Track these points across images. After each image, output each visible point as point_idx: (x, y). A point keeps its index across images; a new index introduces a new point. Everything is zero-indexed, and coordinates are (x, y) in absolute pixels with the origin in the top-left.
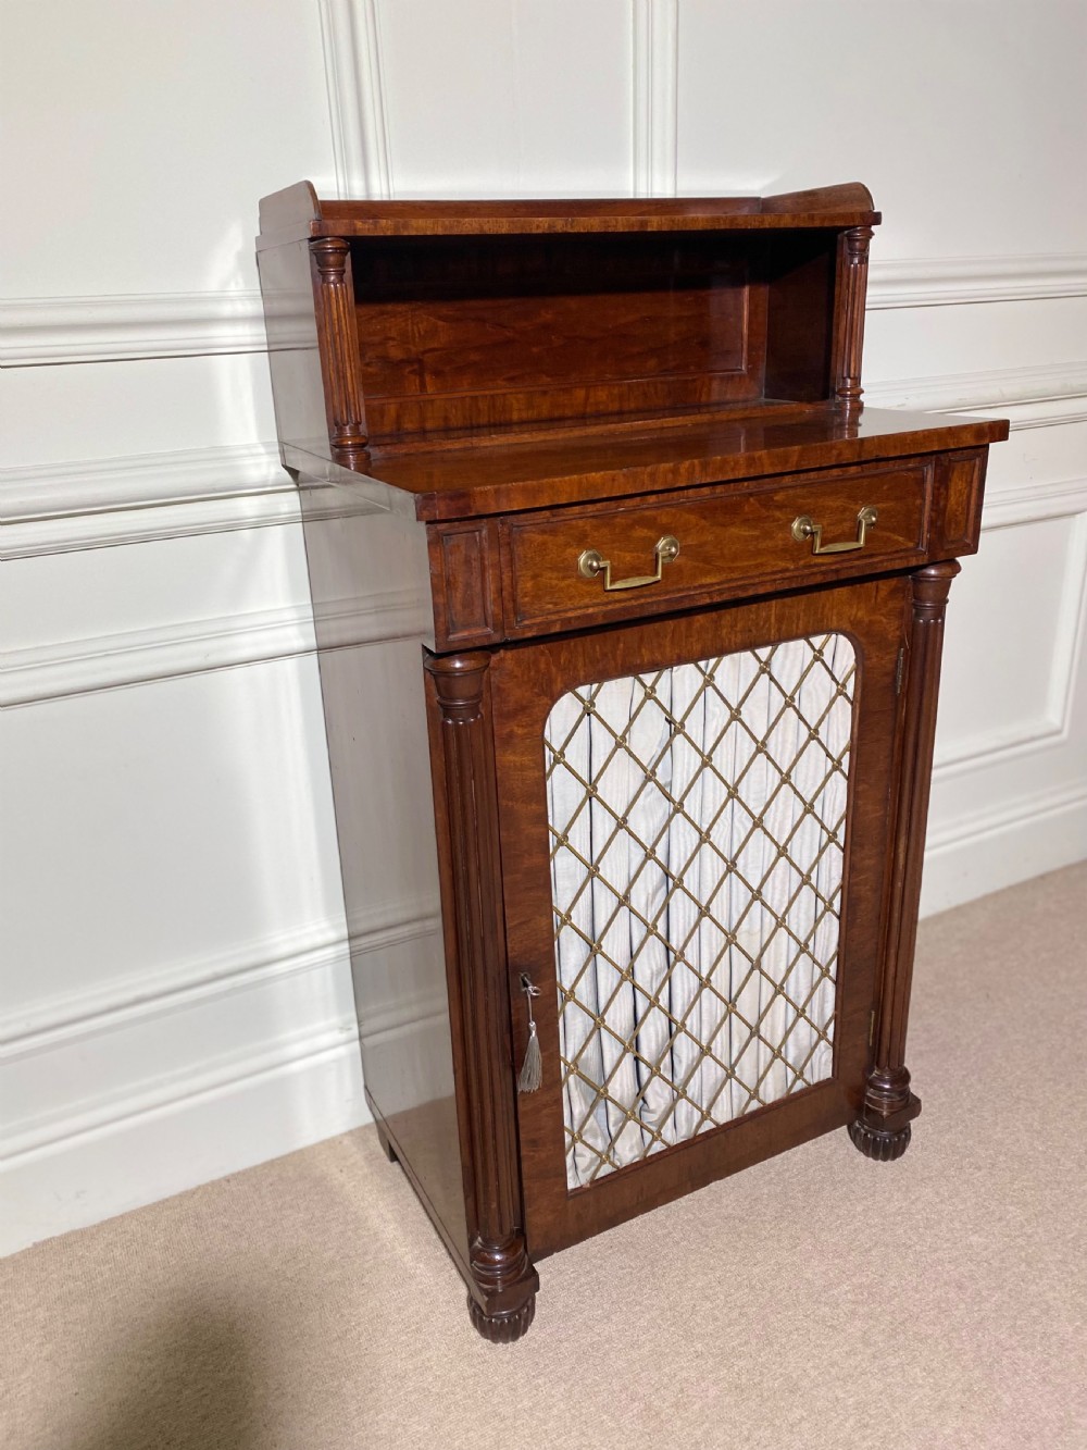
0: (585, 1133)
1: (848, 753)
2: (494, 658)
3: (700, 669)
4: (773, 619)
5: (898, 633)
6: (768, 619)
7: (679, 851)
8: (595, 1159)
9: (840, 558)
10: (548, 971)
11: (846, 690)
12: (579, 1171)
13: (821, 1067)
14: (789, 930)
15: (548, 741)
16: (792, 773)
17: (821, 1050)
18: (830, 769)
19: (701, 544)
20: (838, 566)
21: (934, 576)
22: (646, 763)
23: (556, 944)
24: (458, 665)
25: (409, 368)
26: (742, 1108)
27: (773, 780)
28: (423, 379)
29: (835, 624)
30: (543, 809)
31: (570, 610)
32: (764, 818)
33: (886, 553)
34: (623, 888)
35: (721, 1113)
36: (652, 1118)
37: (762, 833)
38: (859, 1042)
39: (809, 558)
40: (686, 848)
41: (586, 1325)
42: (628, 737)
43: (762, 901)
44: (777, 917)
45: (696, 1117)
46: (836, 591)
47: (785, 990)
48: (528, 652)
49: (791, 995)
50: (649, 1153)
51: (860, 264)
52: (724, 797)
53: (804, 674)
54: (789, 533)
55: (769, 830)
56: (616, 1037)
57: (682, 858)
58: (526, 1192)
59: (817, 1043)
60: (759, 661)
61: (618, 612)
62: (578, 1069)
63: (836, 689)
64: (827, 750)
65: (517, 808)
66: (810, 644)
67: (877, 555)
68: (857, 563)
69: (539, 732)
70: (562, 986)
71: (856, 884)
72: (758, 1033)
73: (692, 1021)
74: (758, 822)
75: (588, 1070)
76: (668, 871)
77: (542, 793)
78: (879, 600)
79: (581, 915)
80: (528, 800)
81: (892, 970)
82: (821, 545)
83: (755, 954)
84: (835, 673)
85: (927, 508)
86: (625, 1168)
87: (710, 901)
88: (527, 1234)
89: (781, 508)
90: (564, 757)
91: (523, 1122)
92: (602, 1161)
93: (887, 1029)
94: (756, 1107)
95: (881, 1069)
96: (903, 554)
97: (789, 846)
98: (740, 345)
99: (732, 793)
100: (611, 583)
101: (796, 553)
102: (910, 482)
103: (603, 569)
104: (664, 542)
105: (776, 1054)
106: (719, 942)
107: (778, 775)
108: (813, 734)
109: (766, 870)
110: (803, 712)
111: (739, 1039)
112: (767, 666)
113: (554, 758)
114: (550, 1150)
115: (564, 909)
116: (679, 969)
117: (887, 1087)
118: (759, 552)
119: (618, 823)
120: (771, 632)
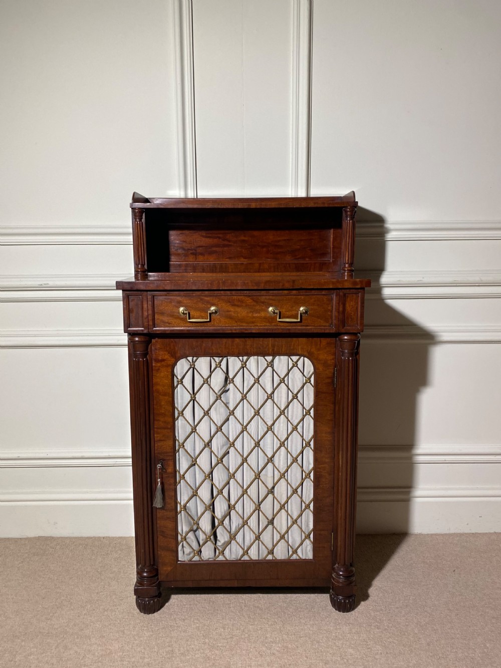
0: (188, 538)
1: (313, 408)
2: (153, 341)
3: (240, 360)
4: (270, 346)
5: (333, 361)
6: (268, 345)
7: (233, 432)
8: (192, 552)
9: (291, 325)
10: (171, 463)
11: (310, 381)
12: (184, 554)
13: (306, 552)
14: (287, 481)
15: (176, 374)
16: (286, 411)
17: (307, 544)
18: (304, 413)
19: (228, 311)
20: (290, 327)
21: (346, 339)
22: (217, 392)
23: (177, 454)
24: (137, 339)
25: (191, 252)
26: (264, 556)
27: (277, 412)
28: (196, 255)
29: (300, 352)
30: (171, 399)
31: (175, 327)
32: (273, 427)
33: (314, 326)
34: (207, 439)
35: (253, 554)
36: (219, 544)
37: (272, 433)
38: (326, 546)
39: (275, 322)
40: (236, 432)
41: (175, 619)
42: (209, 380)
43: (273, 464)
44: (280, 473)
45: (241, 552)
46: (300, 339)
47: (286, 508)
48: (167, 340)
49: (289, 512)
50: (218, 559)
51: (350, 220)
52: (253, 414)
53: (289, 371)
54: (268, 311)
55: (276, 433)
56: (202, 501)
57: (234, 435)
58: (159, 552)
59: (304, 540)
60: (267, 361)
61: (193, 330)
62: (186, 509)
63: (306, 380)
64: (303, 405)
65: (160, 396)
66: (291, 359)
67: (310, 326)
68: (299, 327)
69: (170, 370)
70: (179, 472)
71: (319, 468)
72: (273, 524)
73: (239, 507)
74: (270, 428)
75: (191, 512)
76: (228, 439)
77: (171, 393)
78: (321, 346)
79: (188, 445)
80: (165, 394)
81: (340, 515)
82: (280, 318)
83: (270, 486)
84: (305, 374)
85: (334, 310)
86: (206, 561)
87: (247, 456)
88: (159, 571)
89: (263, 303)
90: (182, 382)
91: (158, 522)
92: (195, 554)
93: (339, 544)
94: (271, 559)
95: (338, 564)
96: (323, 327)
97: (286, 443)
98: (329, 251)
99: (257, 413)
100: (189, 319)
101: (270, 320)
102: (325, 300)
103: (186, 314)
104: (213, 308)
105: (282, 537)
106: (251, 476)
107: (279, 411)
108: (295, 397)
109: (275, 451)
110: (290, 387)
111: (263, 523)
112: (271, 364)
113: (178, 381)
114: (170, 538)
115: (181, 441)
116: (232, 481)
117: (341, 573)
118: (254, 317)
119: (204, 413)
120: (270, 350)
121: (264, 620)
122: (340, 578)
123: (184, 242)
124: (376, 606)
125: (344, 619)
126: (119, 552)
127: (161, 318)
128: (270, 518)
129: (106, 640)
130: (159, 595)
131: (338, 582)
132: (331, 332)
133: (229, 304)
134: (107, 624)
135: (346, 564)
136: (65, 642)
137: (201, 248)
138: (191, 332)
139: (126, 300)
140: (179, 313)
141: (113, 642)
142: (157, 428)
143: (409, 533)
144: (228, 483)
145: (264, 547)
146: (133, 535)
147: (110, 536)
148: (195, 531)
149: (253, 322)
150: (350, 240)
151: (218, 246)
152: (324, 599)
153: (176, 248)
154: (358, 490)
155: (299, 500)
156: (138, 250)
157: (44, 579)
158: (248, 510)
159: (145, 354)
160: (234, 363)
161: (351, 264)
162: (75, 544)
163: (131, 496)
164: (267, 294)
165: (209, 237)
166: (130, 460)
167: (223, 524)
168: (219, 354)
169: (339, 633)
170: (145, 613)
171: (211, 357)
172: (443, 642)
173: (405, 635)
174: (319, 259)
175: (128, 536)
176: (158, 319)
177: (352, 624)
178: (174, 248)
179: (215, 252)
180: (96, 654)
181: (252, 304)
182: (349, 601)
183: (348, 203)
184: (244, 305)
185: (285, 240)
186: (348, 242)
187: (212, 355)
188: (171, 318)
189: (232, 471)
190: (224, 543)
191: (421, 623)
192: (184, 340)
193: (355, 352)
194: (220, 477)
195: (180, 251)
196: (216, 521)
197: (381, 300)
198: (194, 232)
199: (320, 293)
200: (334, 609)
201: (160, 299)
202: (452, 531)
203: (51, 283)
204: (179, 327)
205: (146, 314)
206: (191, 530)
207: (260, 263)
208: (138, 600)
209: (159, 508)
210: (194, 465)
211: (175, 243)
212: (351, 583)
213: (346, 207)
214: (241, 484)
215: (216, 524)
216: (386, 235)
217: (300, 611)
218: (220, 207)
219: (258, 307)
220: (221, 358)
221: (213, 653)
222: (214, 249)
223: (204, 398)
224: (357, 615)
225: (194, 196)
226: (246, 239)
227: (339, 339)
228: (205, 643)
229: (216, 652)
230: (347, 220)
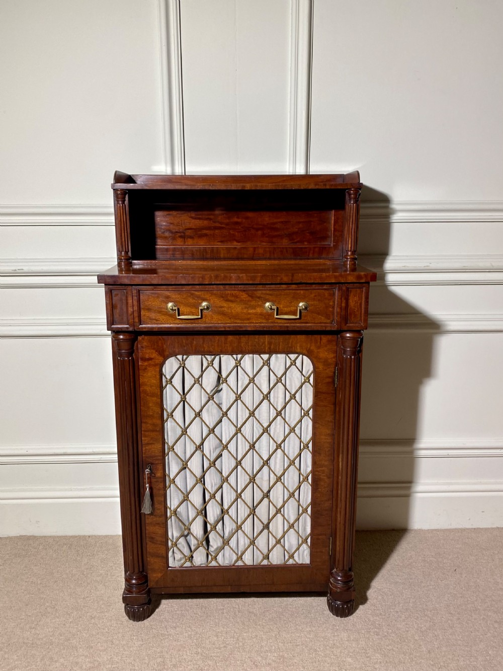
0: (179, 544)
1: (311, 409)
2: (140, 338)
3: (234, 358)
4: (266, 343)
5: (334, 360)
6: (264, 343)
7: (226, 434)
8: (183, 558)
9: (290, 322)
10: (160, 467)
11: (309, 380)
12: (175, 560)
13: (304, 557)
14: (283, 484)
15: (165, 374)
16: (283, 412)
17: (304, 548)
18: (303, 414)
19: (221, 307)
20: (288, 325)
21: (349, 337)
22: (209, 392)
23: (167, 458)
24: (121, 337)
25: (179, 234)
26: (259, 561)
27: (273, 413)
28: (184, 239)
29: (299, 350)
30: (159, 400)
31: (163, 324)
32: (269, 429)
33: (314, 323)
34: (198, 442)
35: (248, 560)
36: (211, 549)
37: (268, 436)
38: (324, 551)
39: (272, 319)
40: (230, 433)
41: (166, 627)
42: (200, 379)
43: (269, 467)
44: (277, 476)
45: (235, 557)
46: (298, 336)
47: (282, 512)
48: (154, 338)
49: (286, 516)
50: (210, 565)
51: (353, 204)
52: (248, 415)
53: (287, 370)
54: (264, 307)
55: (272, 435)
56: (194, 506)
57: (227, 437)
58: (148, 559)
59: (302, 544)
60: (263, 360)
61: (183, 328)
62: (176, 514)
63: (304, 379)
64: (301, 406)
65: (148, 397)
66: (289, 357)
67: (310, 323)
68: (298, 324)
69: (158, 370)
70: (169, 476)
71: (317, 471)
72: (268, 528)
73: (232, 512)
74: (266, 430)
75: (181, 517)
76: (221, 441)
77: (159, 393)
78: (322, 343)
79: (178, 448)
80: (153, 395)
81: (339, 519)
82: (277, 315)
83: (265, 490)
84: (304, 373)
85: (336, 306)
86: (197, 567)
87: (242, 460)
88: (149, 578)
89: (259, 298)
90: (171, 382)
91: (147, 528)
92: (186, 560)
93: (338, 548)
94: (267, 564)
95: (337, 569)
96: (323, 325)
97: (282, 445)
98: (330, 235)
99: (252, 414)
100: (179, 315)
101: (267, 317)
102: (326, 295)
103: (175, 310)
104: (204, 304)
105: (278, 542)
106: (246, 479)
107: (275, 411)
108: (293, 397)
109: (271, 453)
110: (288, 387)
111: (258, 528)
112: (267, 363)
113: (167, 381)
114: (160, 544)
115: (171, 444)
116: (225, 485)
117: (339, 578)
118: (249, 314)
119: (196, 414)
120: (267, 348)
121: (259, 627)
122: (339, 583)
123: (172, 224)
124: (374, 610)
125: (342, 625)
126: (106, 552)
127: (147, 314)
128: (265, 522)
129: (93, 651)
130: (149, 602)
131: (336, 587)
132: (333, 329)
133: (222, 299)
134: (94, 633)
135: (345, 568)
136: (50, 653)
137: (190, 231)
138: (181, 330)
139: (109, 294)
140: (167, 309)
141: (101, 653)
142: (145, 431)
143: (409, 528)
144: (221, 487)
145: (259, 552)
146: (120, 533)
147: (96, 535)
148: (186, 536)
149: (248, 319)
150: (354, 225)
151: (209, 228)
152: (321, 602)
153: (163, 231)
154: (359, 486)
155: (297, 504)
156: (121, 236)
157: (26, 583)
158: (243, 515)
159: (131, 352)
160: (228, 361)
161: (354, 253)
162: (59, 543)
163: (118, 493)
164: (263, 289)
165: (199, 219)
166: (116, 456)
167: (216, 529)
168: (211, 352)
169: (337, 640)
170: (134, 621)
171: (202, 355)
172: (444, 649)
173: (405, 641)
174: (319, 243)
175: (115, 534)
176: (144, 315)
177: (350, 630)
178: (160, 231)
179: (206, 235)
180: (84, 666)
181: (247, 299)
182: (347, 606)
183: (351, 184)
184: (238, 300)
185: (282, 222)
186: (351, 228)
187: (203, 353)
188: (159, 315)
189: (225, 474)
190: (217, 549)
191: (421, 628)
192: (173, 337)
193: (358, 350)
194: (213, 481)
195: (167, 234)
196: (209, 526)
197: (385, 287)
198: (182, 212)
199: (320, 288)
200: (331, 614)
201: (147, 295)
202: (454, 526)
203: (26, 268)
204: (167, 324)
205: (130, 310)
206: (181, 536)
207: (255, 248)
208: (127, 607)
209: (148, 514)
210: (185, 468)
211: (162, 225)
212: (349, 588)
213: (350, 189)
214: (235, 488)
215: (209, 529)
216: (391, 216)
217: (296, 617)
218: (211, 188)
219: (253, 303)
220: (213, 357)
221: (206, 664)
222: (205, 232)
223: (195, 398)
224: (355, 620)
225: (182, 173)
226: (239, 220)
227: (341, 337)
228: (197, 653)
229: (210, 663)
230: (350, 203)
